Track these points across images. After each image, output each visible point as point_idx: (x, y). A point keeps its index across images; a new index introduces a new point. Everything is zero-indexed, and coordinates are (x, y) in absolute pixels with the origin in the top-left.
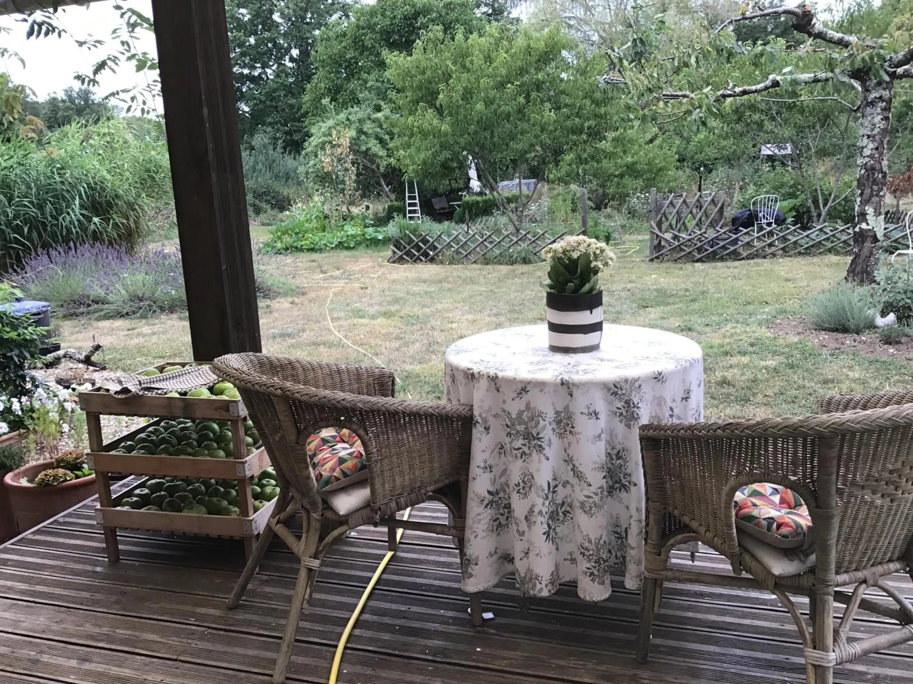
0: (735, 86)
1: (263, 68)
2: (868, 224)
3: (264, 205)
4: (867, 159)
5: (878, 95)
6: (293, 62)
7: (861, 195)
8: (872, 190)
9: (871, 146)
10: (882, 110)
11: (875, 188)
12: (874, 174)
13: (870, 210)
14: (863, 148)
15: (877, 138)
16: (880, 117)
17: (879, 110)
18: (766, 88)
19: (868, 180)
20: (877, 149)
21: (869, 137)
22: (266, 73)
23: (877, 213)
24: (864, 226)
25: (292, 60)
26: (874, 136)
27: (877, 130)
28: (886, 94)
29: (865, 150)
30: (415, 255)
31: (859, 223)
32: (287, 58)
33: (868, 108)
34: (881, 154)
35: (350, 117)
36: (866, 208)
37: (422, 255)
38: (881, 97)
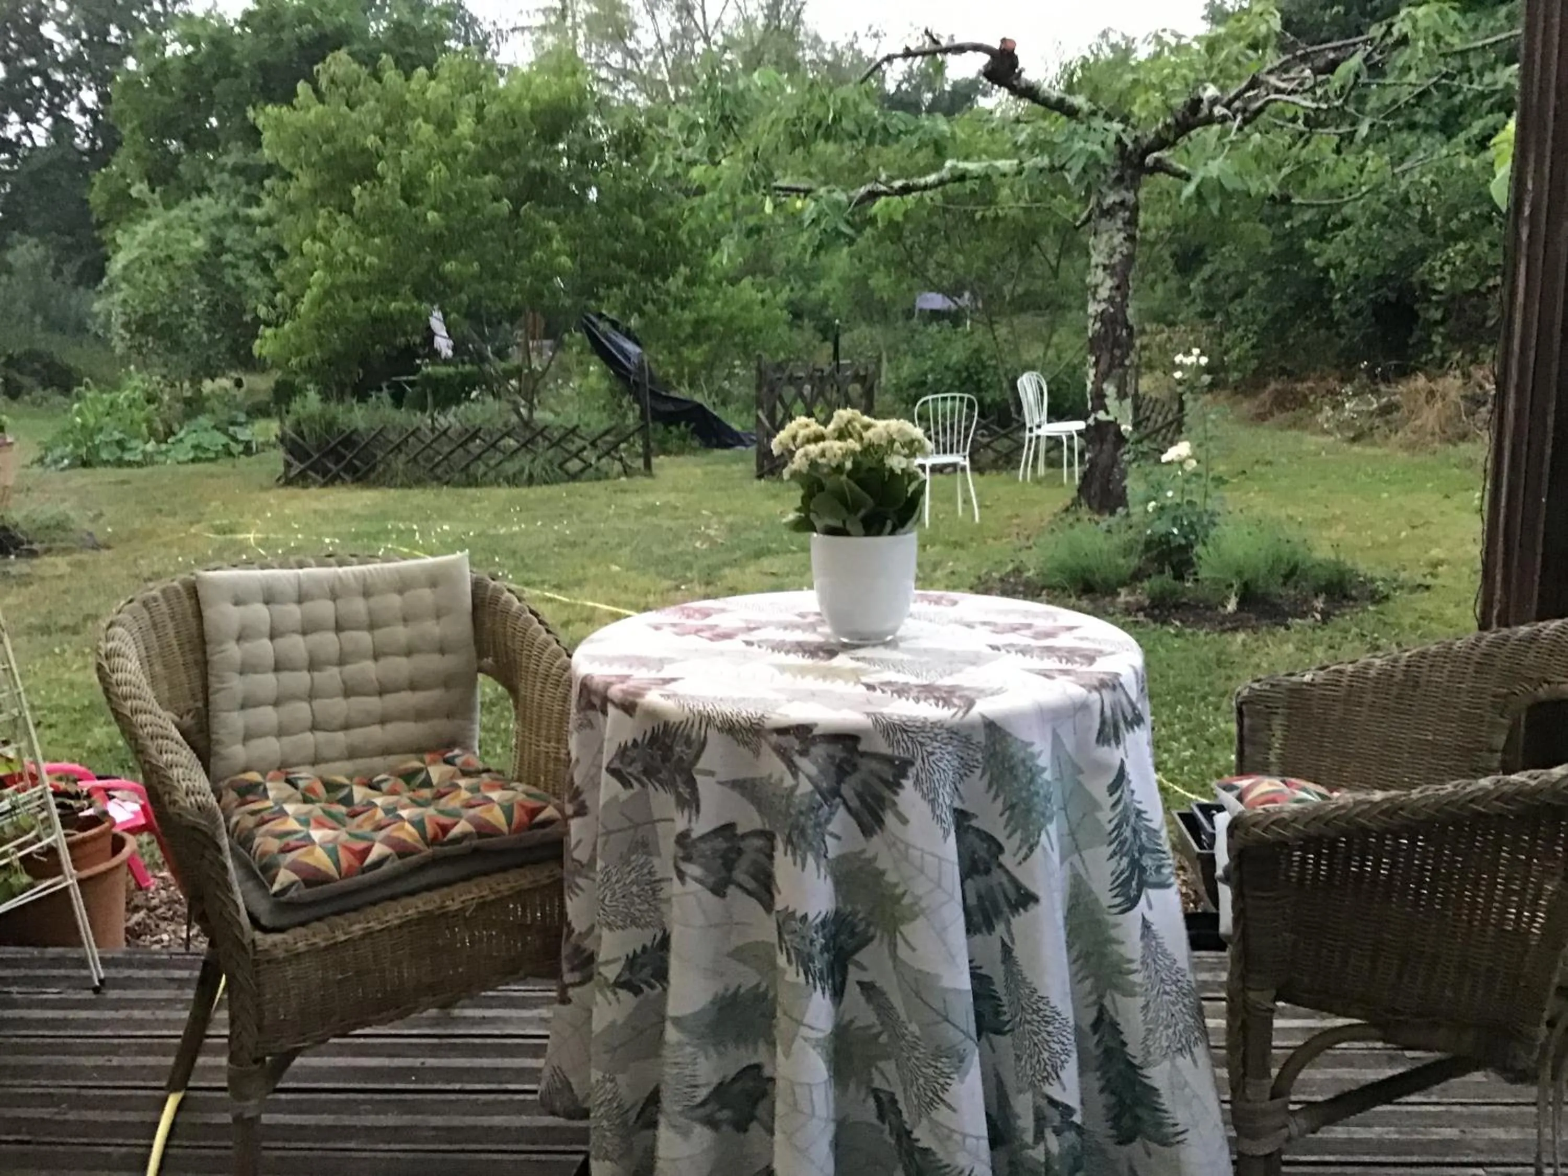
0: (891, 178)
1: (24, 122)
2: (1107, 413)
3: (27, 381)
4: (1104, 306)
5: (1118, 199)
6: (84, 115)
7: (1096, 363)
8: (1112, 357)
9: (1109, 283)
10: (1125, 223)
11: (1117, 352)
12: (1114, 330)
13: (1110, 389)
14: (1096, 286)
15: (1118, 269)
16: (1122, 235)
17: (1120, 224)
18: (942, 182)
19: (1105, 339)
20: (1118, 288)
21: (1105, 267)
22: (29, 134)
23: (1121, 395)
24: (1101, 415)
25: (83, 110)
26: (1114, 267)
27: (1117, 258)
28: (1129, 196)
29: (1100, 290)
30: (330, 471)
31: (1094, 410)
32: (73, 106)
33: (1103, 221)
34: (1125, 297)
35: (196, 216)
36: (1105, 386)
37: (345, 470)
38: (1122, 203)
